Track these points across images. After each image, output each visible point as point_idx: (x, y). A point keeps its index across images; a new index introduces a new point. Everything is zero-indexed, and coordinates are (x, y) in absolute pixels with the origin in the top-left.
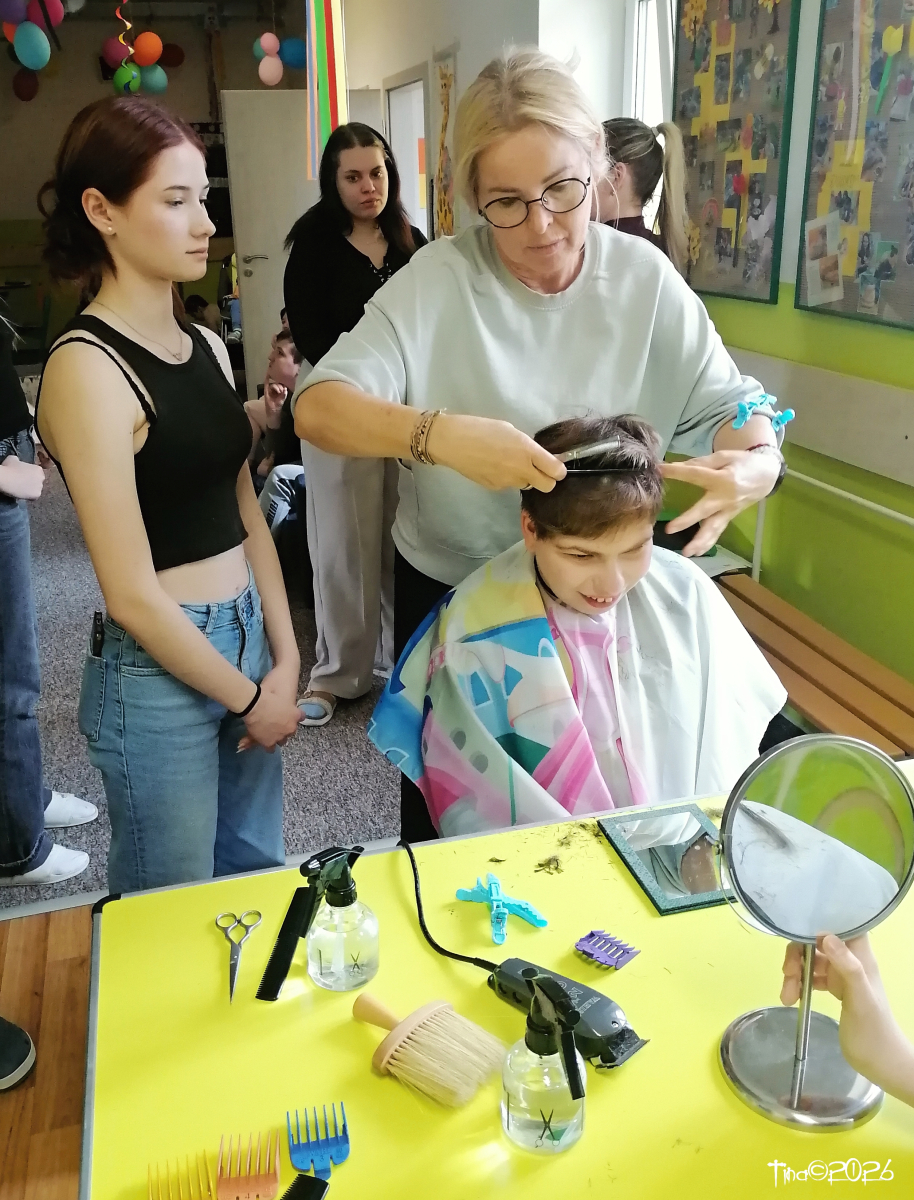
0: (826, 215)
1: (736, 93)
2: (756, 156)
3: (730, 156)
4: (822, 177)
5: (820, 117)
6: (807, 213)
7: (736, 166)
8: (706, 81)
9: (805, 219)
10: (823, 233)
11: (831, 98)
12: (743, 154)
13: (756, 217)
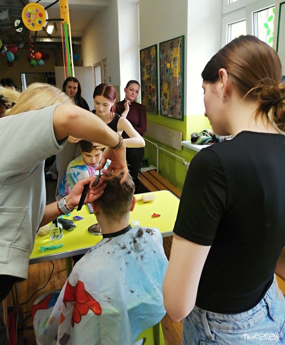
0: (163, 98)
1: (149, 73)
2: (153, 85)
3: (149, 85)
4: (162, 90)
5: (161, 78)
6: (161, 97)
7: (150, 87)
8: (145, 70)
9: (160, 98)
10: (163, 100)
11: (162, 75)
12: (151, 85)
13: (154, 97)
